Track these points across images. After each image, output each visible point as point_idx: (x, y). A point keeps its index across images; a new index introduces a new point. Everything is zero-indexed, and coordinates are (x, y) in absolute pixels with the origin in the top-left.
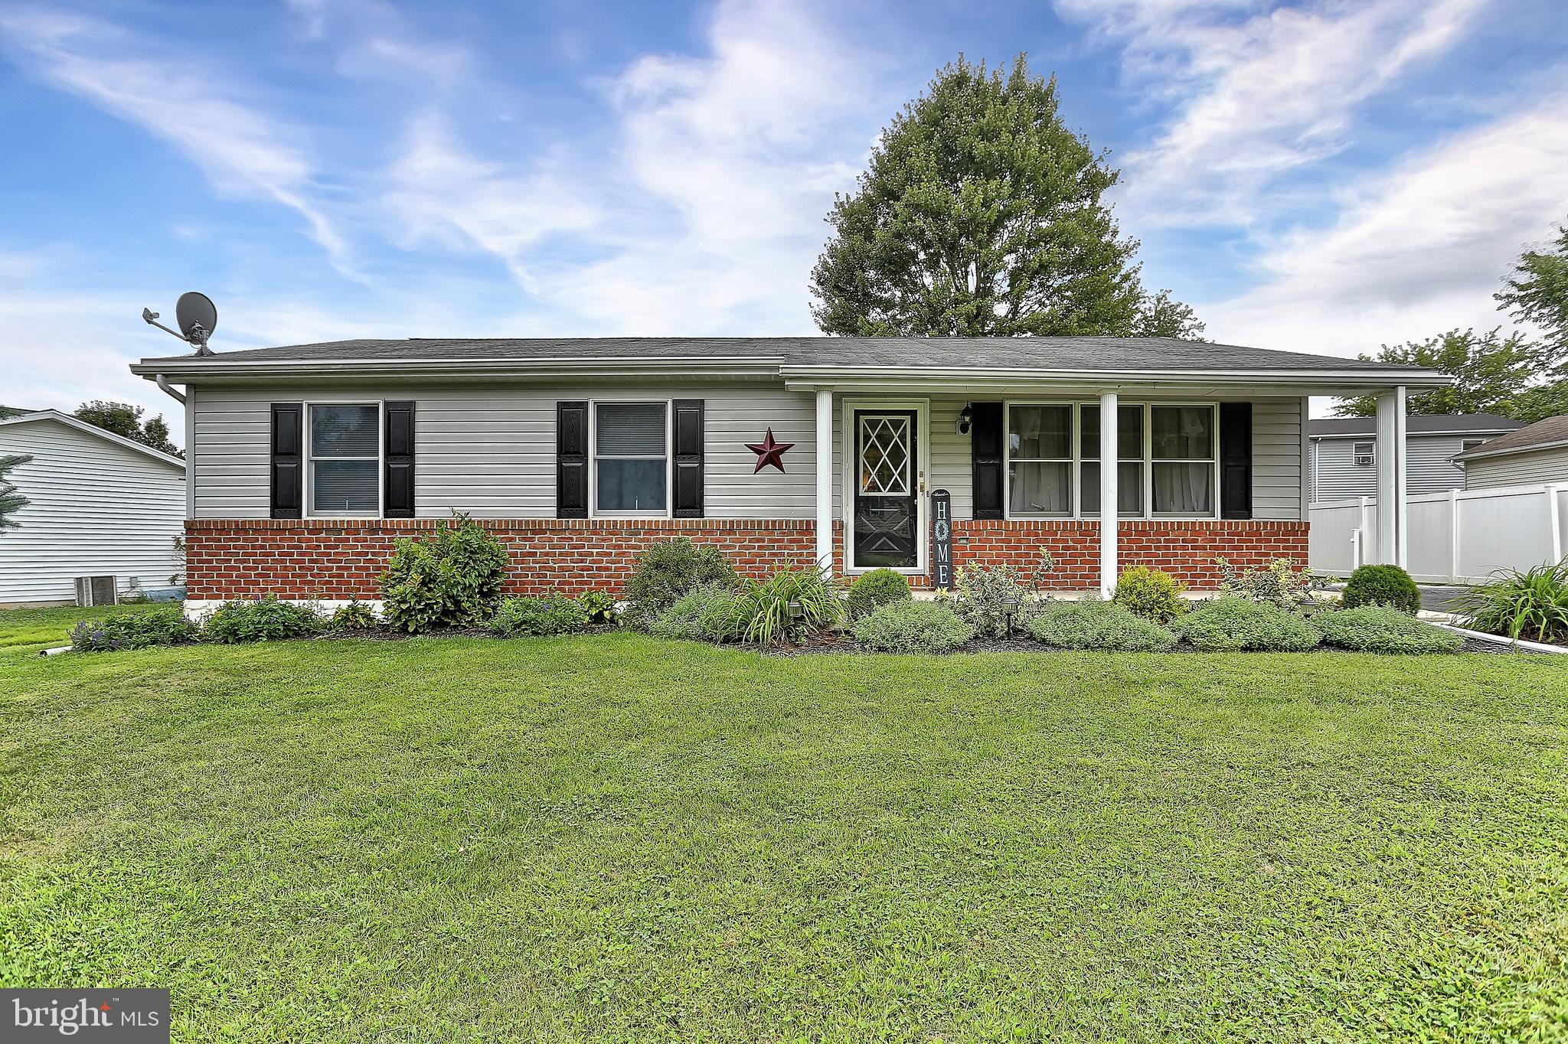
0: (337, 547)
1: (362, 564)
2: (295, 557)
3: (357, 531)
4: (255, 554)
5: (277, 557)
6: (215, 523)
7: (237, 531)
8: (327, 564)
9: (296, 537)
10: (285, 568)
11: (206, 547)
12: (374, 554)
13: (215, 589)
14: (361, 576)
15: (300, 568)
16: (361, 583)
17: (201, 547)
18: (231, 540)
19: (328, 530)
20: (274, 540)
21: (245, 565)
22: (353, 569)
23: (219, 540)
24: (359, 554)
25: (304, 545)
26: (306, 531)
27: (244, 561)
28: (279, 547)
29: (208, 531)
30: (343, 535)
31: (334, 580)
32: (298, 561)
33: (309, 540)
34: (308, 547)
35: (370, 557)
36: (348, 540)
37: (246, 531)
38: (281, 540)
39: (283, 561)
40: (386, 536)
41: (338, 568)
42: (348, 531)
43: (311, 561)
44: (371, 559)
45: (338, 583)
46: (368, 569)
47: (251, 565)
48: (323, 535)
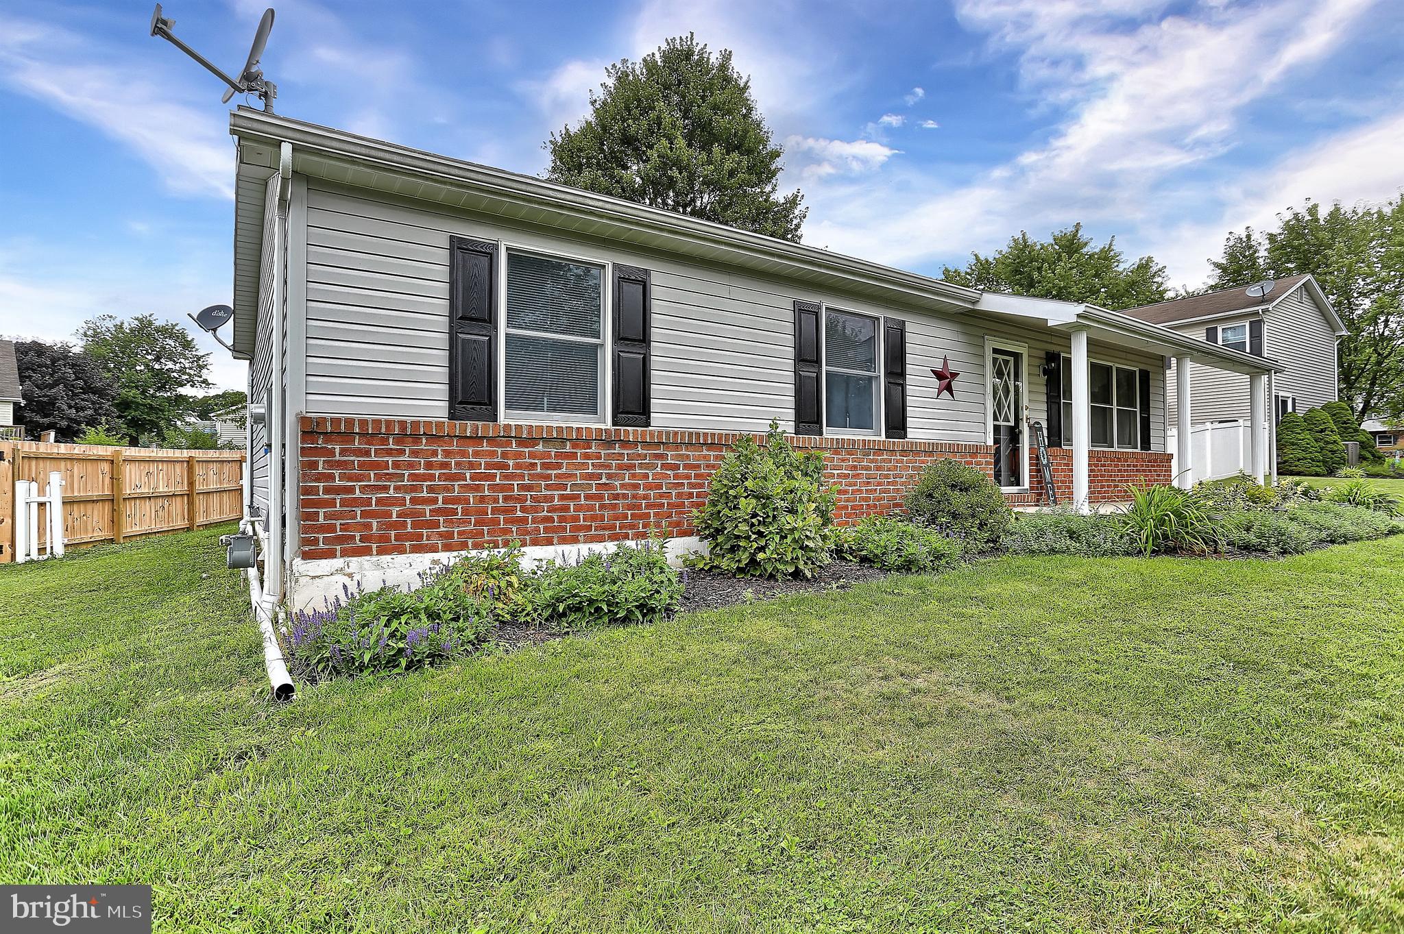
0: (559, 466)
1: (594, 491)
2: (498, 481)
3: (587, 443)
4: (432, 478)
5: (469, 482)
6: (363, 423)
7: (402, 438)
8: (544, 492)
9: (499, 450)
10: (482, 499)
11: (339, 464)
12: (609, 476)
13: (358, 538)
14: (592, 508)
15: (506, 499)
16: (593, 518)
17: (331, 464)
18: (389, 452)
19: (547, 441)
20: (464, 454)
21: (413, 495)
22: (582, 499)
23: (368, 453)
24: (591, 476)
25: (511, 463)
26: (514, 442)
27: (414, 489)
28: (471, 466)
29: (348, 436)
30: (568, 448)
31: (555, 516)
32: (502, 488)
33: (519, 455)
34: (517, 466)
35: (604, 480)
36: (574, 455)
37: (416, 438)
38: (476, 454)
39: (478, 488)
40: (626, 452)
41: (562, 497)
42: (576, 443)
43: (522, 487)
44: (605, 484)
45: (561, 519)
46: (601, 497)
47: (425, 494)
48: (540, 447)
